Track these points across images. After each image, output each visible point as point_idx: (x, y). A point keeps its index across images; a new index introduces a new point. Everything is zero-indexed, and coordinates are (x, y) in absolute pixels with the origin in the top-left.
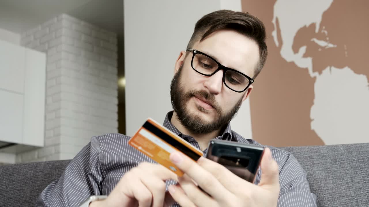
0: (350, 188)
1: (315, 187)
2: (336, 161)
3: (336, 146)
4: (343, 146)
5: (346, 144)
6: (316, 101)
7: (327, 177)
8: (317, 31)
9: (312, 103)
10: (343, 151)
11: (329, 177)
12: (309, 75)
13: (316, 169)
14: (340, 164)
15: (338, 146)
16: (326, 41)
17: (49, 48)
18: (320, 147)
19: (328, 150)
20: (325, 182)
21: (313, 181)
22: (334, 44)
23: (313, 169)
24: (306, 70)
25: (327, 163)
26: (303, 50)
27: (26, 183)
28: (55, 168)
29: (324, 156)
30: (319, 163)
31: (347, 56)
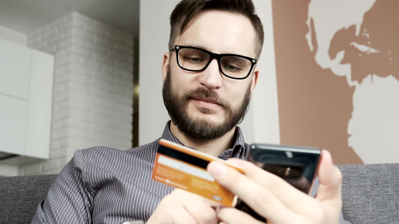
0: (394, 217)
1: (351, 214)
2: (377, 184)
3: (379, 165)
4: (386, 165)
5: (390, 164)
6: (354, 114)
7: (367, 203)
8: (357, 33)
9: (350, 116)
10: (387, 171)
11: (369, 202)
12: (347, 84)
13: (353, 192)
14: (382, 187)
15: (381, 166)
16: (367, 45)
17: (58, 49)
18: (358, 166)
19: (368, 170)
20: (365, 209)
21: (350, 207)
22: (376, 49)
23: (349, 193)
24: (344, 78)
25: (367, 186)
26: (341, 55)
27: (5, 200)
28: (41, 184)
29: (363, 178)
30: (356, 186)
31: (391, 63)
